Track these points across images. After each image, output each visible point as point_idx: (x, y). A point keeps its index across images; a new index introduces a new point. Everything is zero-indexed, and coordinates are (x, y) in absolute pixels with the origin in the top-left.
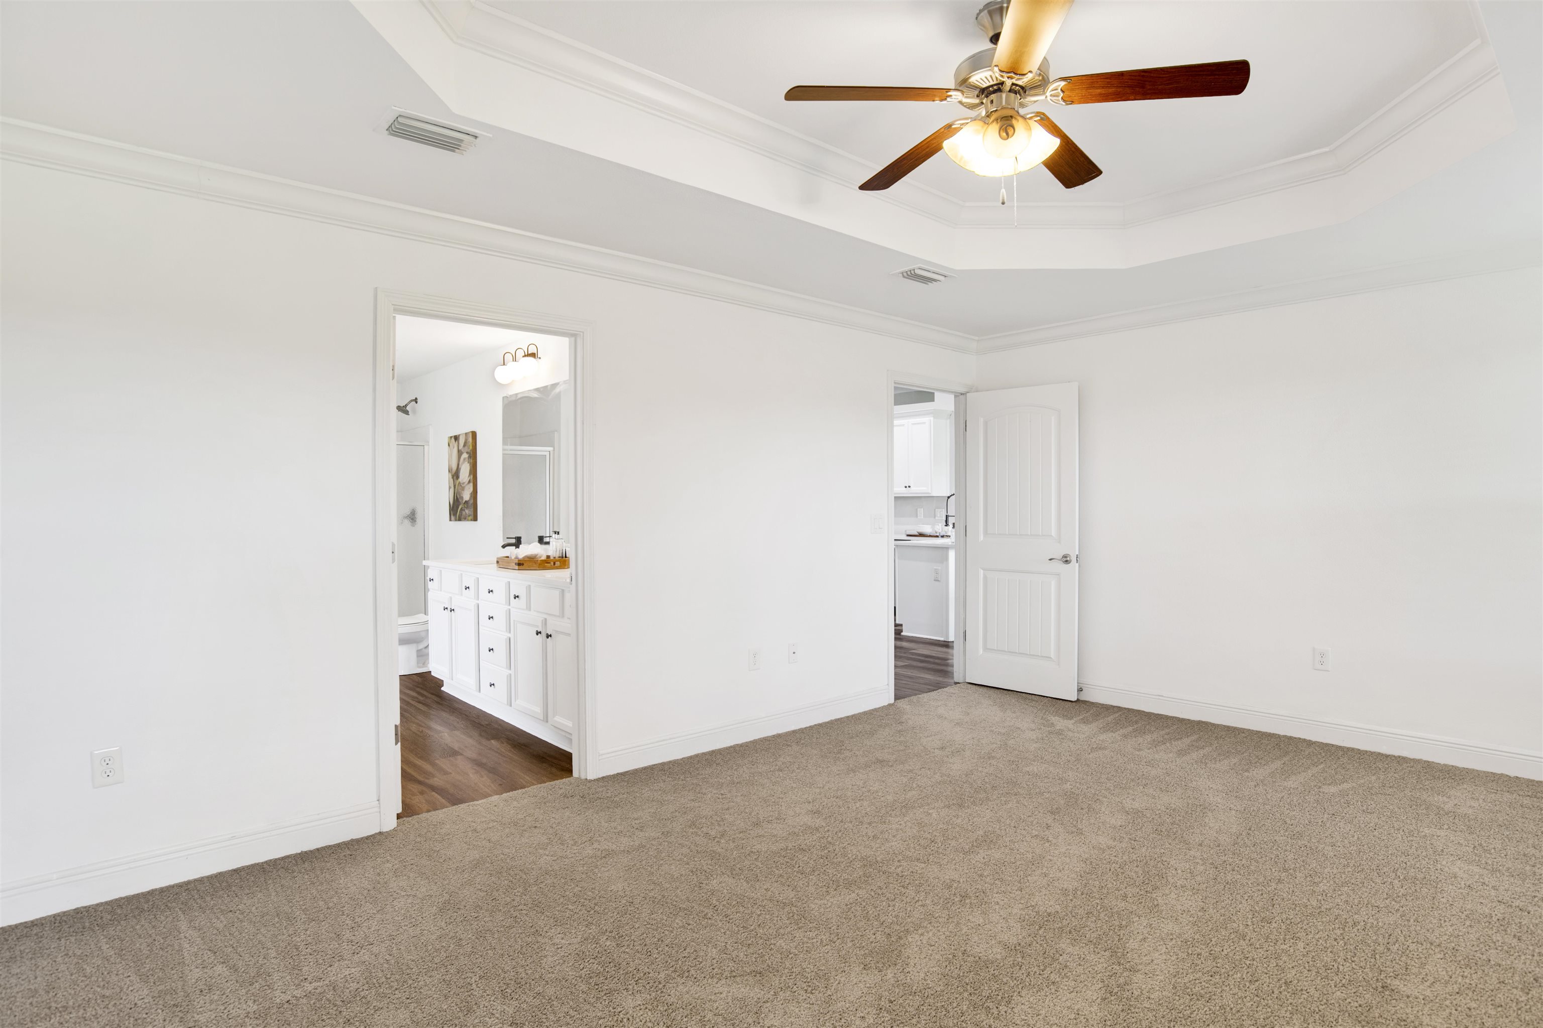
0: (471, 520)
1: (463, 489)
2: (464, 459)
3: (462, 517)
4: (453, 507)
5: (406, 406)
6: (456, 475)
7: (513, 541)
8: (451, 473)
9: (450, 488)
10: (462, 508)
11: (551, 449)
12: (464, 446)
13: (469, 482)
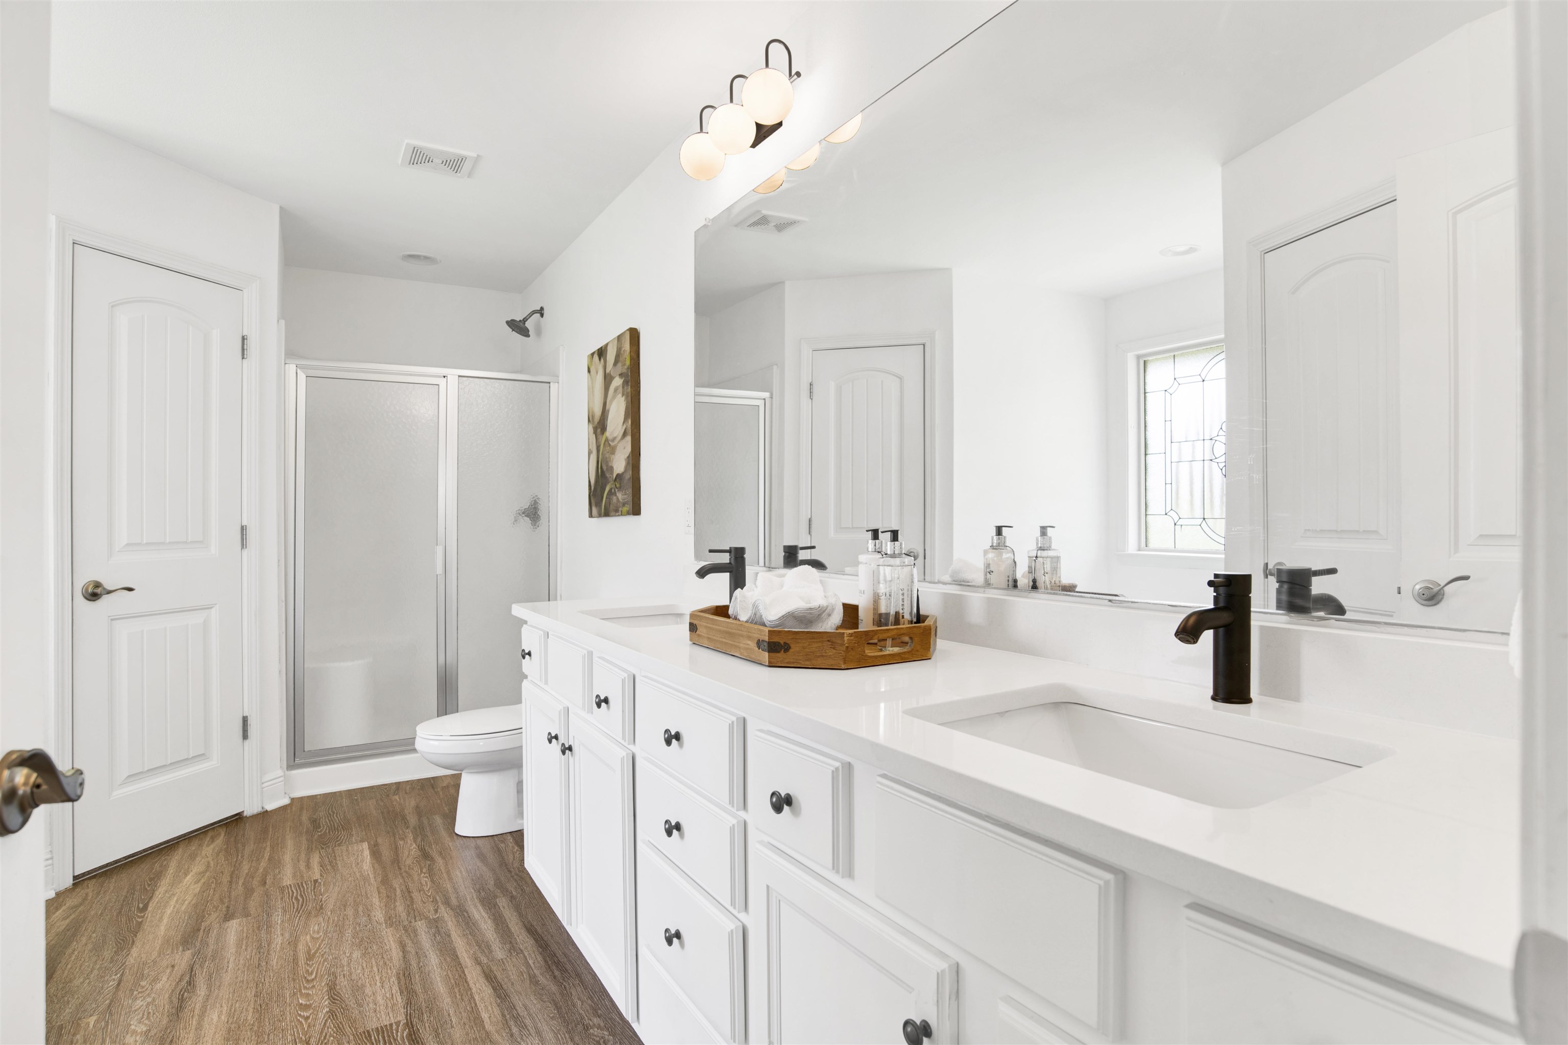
0: (628, 513)
1: (613, 450)
2: (616, 390)
3: (612, 507)
4: (595, 488)
5: (525, 320)
6: (600, 426)
7: (725, 558)
8: (593, 424)
9: (590, 453)
10: (610, 491)
11: (766, 395)
12: (615, 363)
13: (625, 434)
